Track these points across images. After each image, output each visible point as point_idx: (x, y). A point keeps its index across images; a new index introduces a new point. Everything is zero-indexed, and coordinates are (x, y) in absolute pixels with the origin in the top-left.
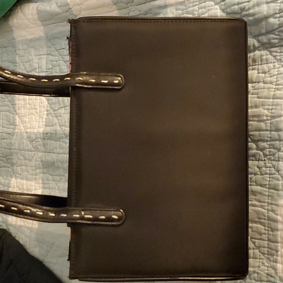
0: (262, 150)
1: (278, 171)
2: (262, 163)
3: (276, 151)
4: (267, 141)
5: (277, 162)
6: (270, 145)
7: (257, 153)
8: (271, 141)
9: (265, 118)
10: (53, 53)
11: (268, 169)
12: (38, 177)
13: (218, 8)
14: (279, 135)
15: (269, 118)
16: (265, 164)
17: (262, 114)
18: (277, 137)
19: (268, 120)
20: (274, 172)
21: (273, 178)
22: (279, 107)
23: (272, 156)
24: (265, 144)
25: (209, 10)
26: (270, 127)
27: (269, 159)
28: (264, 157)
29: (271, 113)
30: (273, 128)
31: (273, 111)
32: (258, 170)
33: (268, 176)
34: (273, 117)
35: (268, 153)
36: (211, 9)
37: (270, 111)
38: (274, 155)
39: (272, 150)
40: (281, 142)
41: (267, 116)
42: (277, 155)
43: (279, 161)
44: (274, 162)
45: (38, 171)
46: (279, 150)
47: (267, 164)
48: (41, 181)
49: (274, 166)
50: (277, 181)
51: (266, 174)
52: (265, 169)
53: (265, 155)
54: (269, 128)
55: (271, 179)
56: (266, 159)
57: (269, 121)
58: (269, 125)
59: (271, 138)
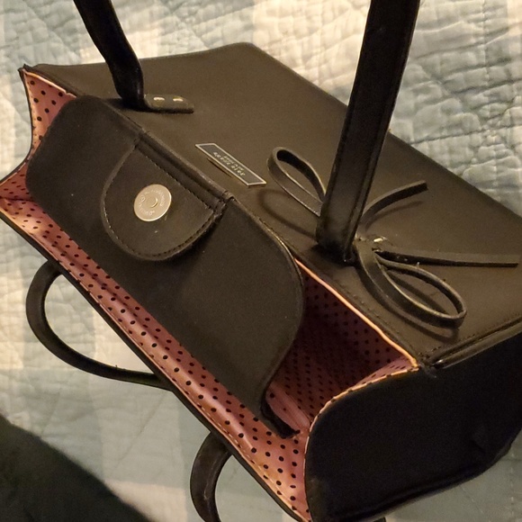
0: (476, 108)
1: (513, 147)
2: (477, 138)
3: (504, 106)
4: (484, 88)
5: (509, 130)
6: (491, 95)
7: (465, 118)
8: (490, 87)
9: (473, 41)
10: (16, 7)
11: (492, 147)
12: (12, 265)
14: (508, 72)
15: (482, 39)
16: (486, 137)
17: (466, 32)
18: (503, 76)
19: (479, 43)
20: (504, 150)
21: (503, 163)
22: (499, 12)
23: (496, 119)
24: (481, 97)
26: (487, 57)
27: (493, 126)
28: (482, 125)
29: (485, 27)
30: (494, 59)
31: (488, 22)
32: (472, 153)
33: (493, 161)
34: (492, 35)
35: (488, 114)
37: (482, 23)
38: (501, 115)
39: (496, 105)
40: (514, 85)
41: (476, 35)
42: (507, 115)
43: (512, 125)
44: (503, 131)
45: (11, 252)
46: (511, 102)
47: (489, 137)
48: (18, 273)
49: (504, 139)
50: (513, 170)
51: (490, 158)
52: (486, 148)
53: (484, 119)
54: (484, 61)
55: (501, 168)
56: (485, 127)
57: (483, 46)
58: (483, 53)
59: (490, 80)
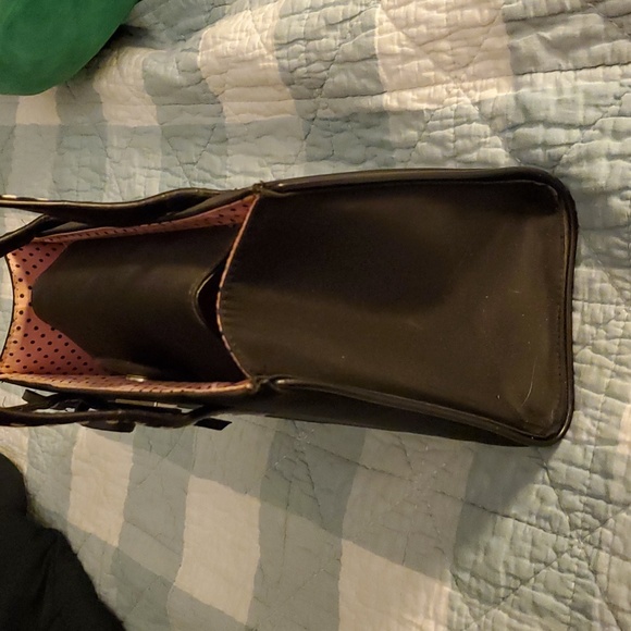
0: (569, 510)
1: (595, 572)
2: (563, 542)
3: (597, 522)
4: (581, 493)
5: (596, 550)
6: (585, 504)
7: (556, 515)
8: (587, 495)
11: (576, 560)
13: (500, 143)
14: (607, 487)
15: (593, 439)
16: (572, 546)
17: (581, 425)
18: (602, 491)
19: (589, 443)
20: (587, 572)
21: (583, 586)
22: (613, 420)
23: (587, 532)
24: (574, 500)
25: (480, 145)
26: (592, 461)
27: (582, 538)
28: (571, 530)
29: (598, 428)
30: (598, 467)
31: (602, 424)
32: (554, 555)
33: (572, 576)
34: (601, 440)
35: (579, 522)
36: (485, 143)
37: (596, 423)
38: (591, 531)
39: (589, 517)
40: (610, 506)
41: (589, 433)
42: (597, 534)
43: (600, 548)
44: (589, 548)
46: (604, 522)
47: (575, 547)
49: (588, 558)
50: (591, 597)
51: (569, 571)
52: (570, 558)
53: (573, 526)
54: (589, 464)
55: (578, 588)
56: (574, 534)
57: (592, 447)
58: (590, 455)
59: (589, 488)
